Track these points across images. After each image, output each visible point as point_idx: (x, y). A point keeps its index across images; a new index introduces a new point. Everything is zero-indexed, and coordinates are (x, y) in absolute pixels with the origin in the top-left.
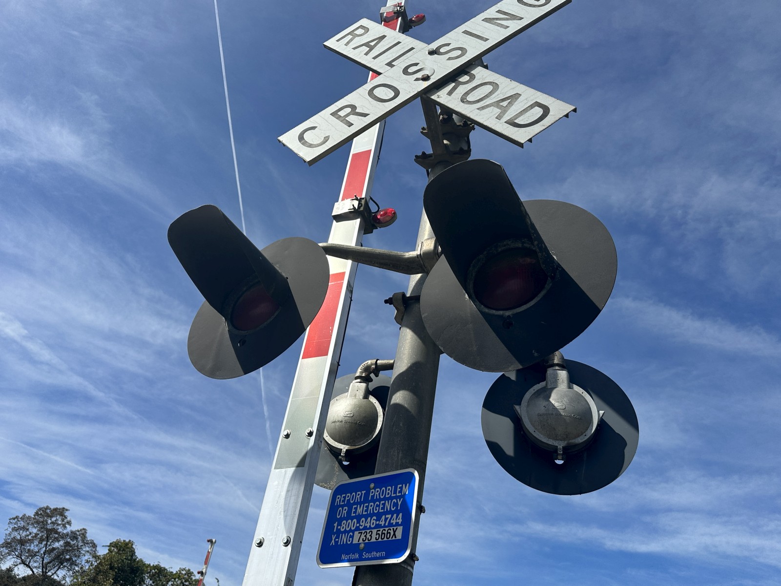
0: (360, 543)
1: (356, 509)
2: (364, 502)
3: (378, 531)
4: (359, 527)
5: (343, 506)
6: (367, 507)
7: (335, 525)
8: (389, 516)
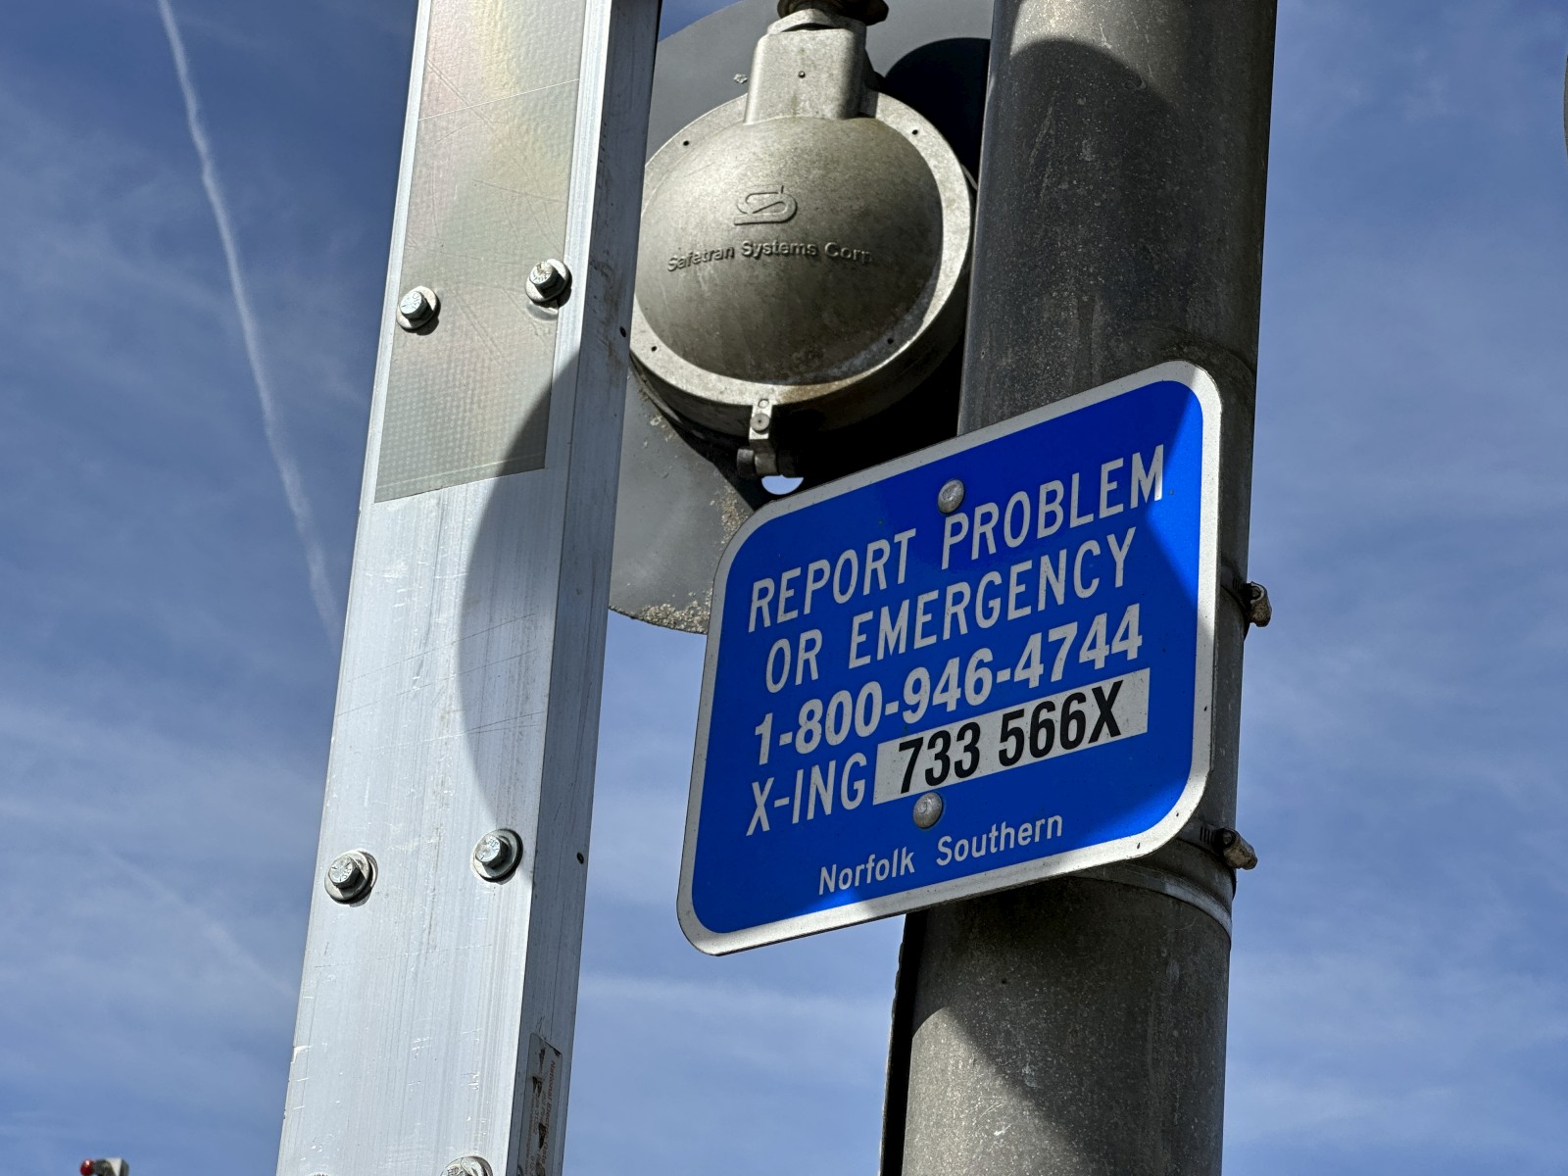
0: (918, 796)
1: (871, 629)
2: (912, 591)
3: (1007, 718)
4: (899, 715)
5: (792, 631)
6: (936, 608)
7: (758, 731)
8: (1068, 632)
